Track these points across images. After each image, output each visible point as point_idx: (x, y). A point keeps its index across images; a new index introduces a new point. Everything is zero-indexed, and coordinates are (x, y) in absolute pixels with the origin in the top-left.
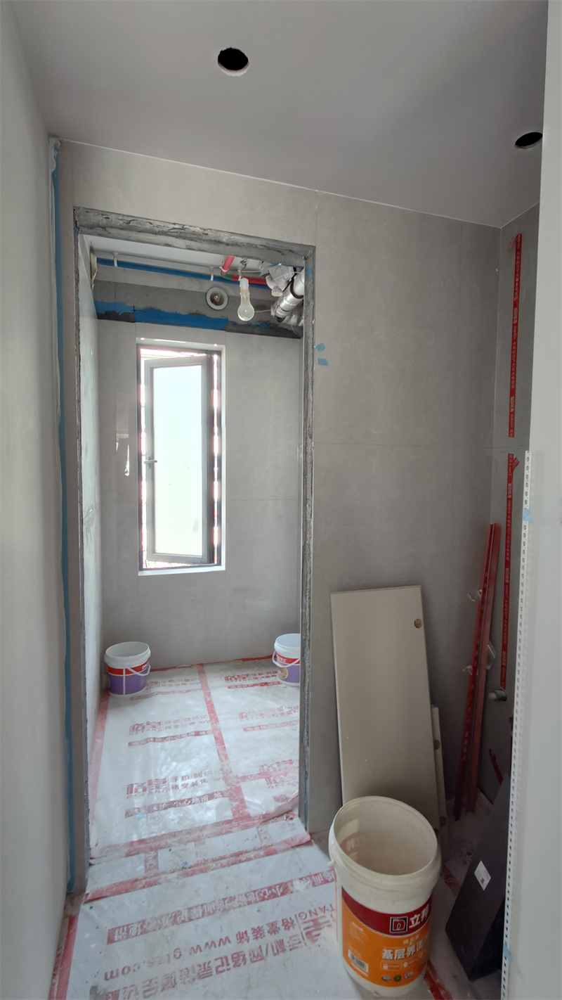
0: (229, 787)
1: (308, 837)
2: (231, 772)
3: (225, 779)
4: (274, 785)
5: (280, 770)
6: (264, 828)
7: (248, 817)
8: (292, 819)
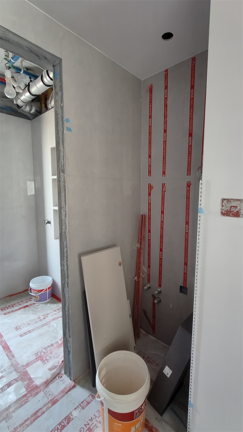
0: (20, 374)
1: (73, 383)
2: (19, 364)
3: (16, 370)
4: (46, 362)
5: (47, 352)
6: (47, 389)
7: (37, 387)
8: (61, 377)
